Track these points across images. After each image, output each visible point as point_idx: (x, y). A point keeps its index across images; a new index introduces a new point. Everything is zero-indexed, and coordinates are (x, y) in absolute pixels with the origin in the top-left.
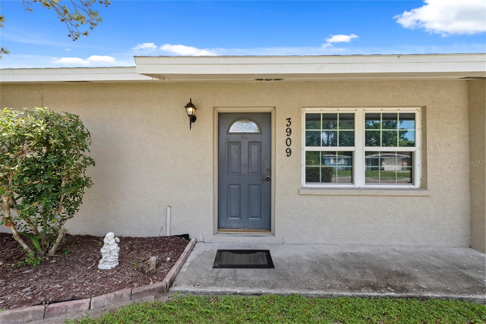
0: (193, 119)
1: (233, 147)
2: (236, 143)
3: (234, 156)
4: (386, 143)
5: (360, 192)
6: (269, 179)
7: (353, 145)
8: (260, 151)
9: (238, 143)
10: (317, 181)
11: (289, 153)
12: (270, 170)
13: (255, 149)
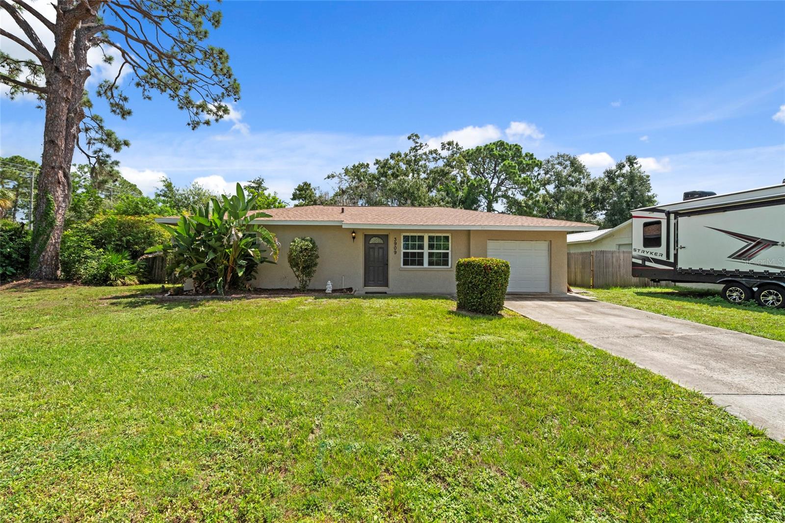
0: (354, 238)
1: (371, 250)
2: (372, 248)
3: (372, 253)
4: (437, 249)
5: (426, 270)
6: (387, 264)
7: (423, 249)
8: (383, 252)
9: (373, 248)
10: (408, 265)
11: (395, 252)
12: (388, 260)
13: (381, 250)
